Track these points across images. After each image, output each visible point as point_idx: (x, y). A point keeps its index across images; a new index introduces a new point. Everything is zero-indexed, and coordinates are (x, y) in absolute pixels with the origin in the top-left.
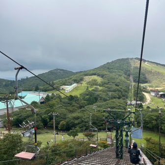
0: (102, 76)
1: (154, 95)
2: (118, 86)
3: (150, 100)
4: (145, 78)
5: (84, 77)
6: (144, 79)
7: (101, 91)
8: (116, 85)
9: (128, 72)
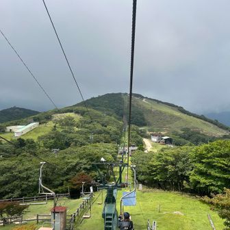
0: (82, 113)
1: (155, 140)
2: (106, 126)
3: (151, 147)
4: (144, 119)
5: (54, 115)
6: (142, 120)
7: (78, 132)
8: (103, 125)
9: (121, 111)
